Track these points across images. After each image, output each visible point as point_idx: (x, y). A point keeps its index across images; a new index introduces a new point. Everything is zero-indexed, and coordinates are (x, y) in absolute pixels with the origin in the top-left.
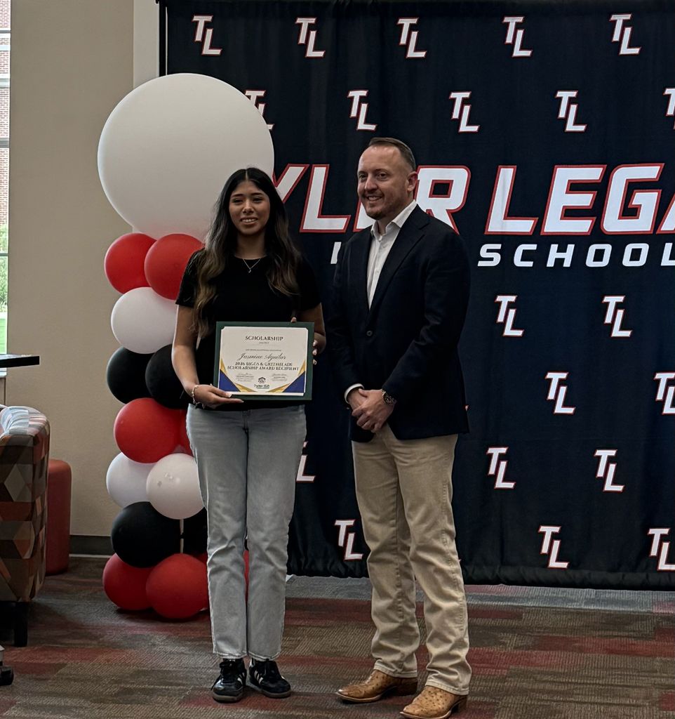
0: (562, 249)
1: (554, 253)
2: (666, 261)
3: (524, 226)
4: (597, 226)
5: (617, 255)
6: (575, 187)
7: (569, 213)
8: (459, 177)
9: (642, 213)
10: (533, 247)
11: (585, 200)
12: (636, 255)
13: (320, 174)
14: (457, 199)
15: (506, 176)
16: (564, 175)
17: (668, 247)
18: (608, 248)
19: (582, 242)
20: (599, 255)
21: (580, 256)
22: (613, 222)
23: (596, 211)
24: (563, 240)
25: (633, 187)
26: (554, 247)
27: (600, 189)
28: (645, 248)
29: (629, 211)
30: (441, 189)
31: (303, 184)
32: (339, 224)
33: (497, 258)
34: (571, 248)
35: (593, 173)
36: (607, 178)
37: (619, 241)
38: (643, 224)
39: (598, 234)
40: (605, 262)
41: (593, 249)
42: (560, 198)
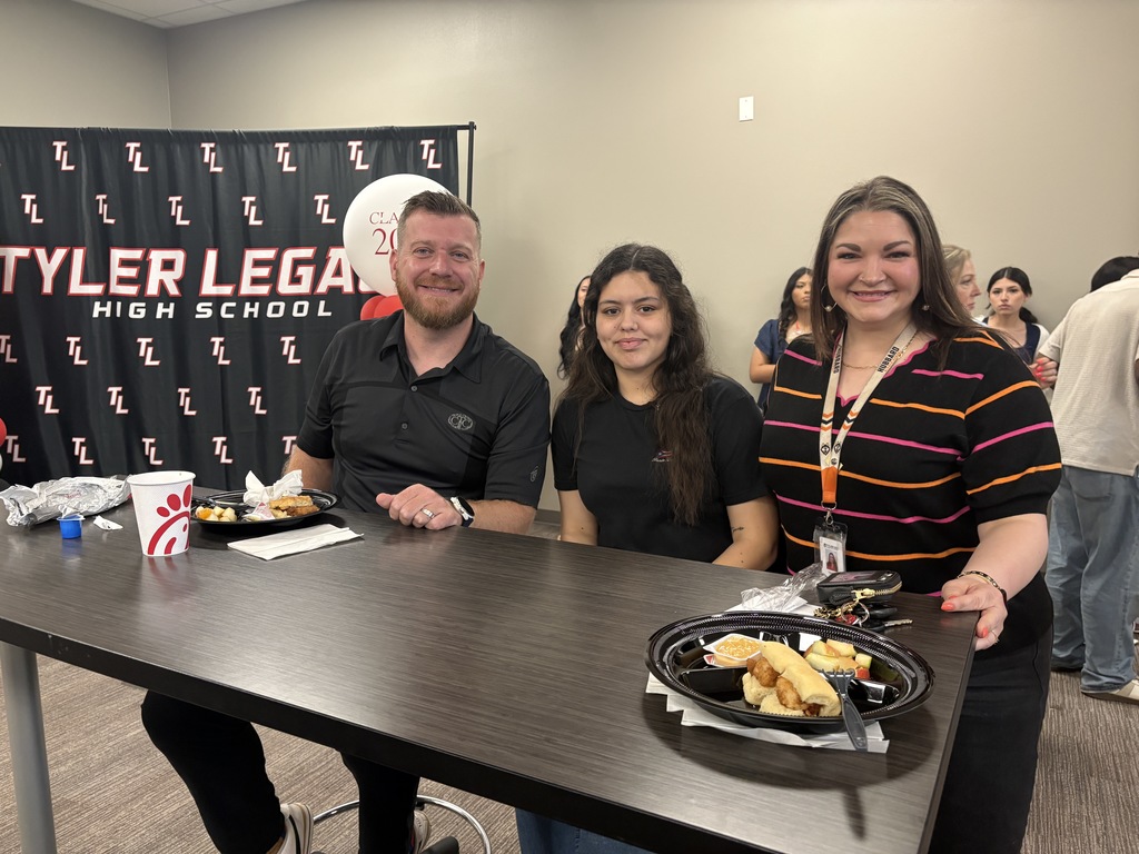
0: (252, 306)
1: (247, 309)
2: (321, 313)
3: (227, 290)
4: (274, 291)
5: (289, 309)
6: (258, 263)
7: (256, 281)
8: (179, 256)
9: (304, 279)
10: (234, 304)
11: (264, 272)
12: (301, 309)
13: (79, 254)
14: (178, 272)
15: (212, 257)
16: (251, 255)
17: (322, 303)
18: (282, 305)
19: (263, 301)
20: (276, 310)
21: (263, 310)
22: (284, 287)
23: (273, 280)
24: (252, 299)
25: (297, 263)
26: (248, 304)
27: (275, 265)
28: (306, 304)
29: (295, 280)
30: (168, 265)
31: (68, 261)
32: (97, 289)
33: (209, 313)
34: (257, 304)
35: (269, 254)
36: (279, 258)
37: (290, 299)
38: (304, 288)
39: (274, 295)
40: (281, 314)
41: (271, 305)
42: (249, 272)
